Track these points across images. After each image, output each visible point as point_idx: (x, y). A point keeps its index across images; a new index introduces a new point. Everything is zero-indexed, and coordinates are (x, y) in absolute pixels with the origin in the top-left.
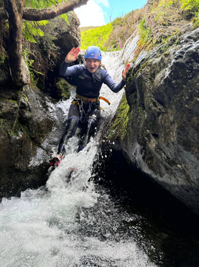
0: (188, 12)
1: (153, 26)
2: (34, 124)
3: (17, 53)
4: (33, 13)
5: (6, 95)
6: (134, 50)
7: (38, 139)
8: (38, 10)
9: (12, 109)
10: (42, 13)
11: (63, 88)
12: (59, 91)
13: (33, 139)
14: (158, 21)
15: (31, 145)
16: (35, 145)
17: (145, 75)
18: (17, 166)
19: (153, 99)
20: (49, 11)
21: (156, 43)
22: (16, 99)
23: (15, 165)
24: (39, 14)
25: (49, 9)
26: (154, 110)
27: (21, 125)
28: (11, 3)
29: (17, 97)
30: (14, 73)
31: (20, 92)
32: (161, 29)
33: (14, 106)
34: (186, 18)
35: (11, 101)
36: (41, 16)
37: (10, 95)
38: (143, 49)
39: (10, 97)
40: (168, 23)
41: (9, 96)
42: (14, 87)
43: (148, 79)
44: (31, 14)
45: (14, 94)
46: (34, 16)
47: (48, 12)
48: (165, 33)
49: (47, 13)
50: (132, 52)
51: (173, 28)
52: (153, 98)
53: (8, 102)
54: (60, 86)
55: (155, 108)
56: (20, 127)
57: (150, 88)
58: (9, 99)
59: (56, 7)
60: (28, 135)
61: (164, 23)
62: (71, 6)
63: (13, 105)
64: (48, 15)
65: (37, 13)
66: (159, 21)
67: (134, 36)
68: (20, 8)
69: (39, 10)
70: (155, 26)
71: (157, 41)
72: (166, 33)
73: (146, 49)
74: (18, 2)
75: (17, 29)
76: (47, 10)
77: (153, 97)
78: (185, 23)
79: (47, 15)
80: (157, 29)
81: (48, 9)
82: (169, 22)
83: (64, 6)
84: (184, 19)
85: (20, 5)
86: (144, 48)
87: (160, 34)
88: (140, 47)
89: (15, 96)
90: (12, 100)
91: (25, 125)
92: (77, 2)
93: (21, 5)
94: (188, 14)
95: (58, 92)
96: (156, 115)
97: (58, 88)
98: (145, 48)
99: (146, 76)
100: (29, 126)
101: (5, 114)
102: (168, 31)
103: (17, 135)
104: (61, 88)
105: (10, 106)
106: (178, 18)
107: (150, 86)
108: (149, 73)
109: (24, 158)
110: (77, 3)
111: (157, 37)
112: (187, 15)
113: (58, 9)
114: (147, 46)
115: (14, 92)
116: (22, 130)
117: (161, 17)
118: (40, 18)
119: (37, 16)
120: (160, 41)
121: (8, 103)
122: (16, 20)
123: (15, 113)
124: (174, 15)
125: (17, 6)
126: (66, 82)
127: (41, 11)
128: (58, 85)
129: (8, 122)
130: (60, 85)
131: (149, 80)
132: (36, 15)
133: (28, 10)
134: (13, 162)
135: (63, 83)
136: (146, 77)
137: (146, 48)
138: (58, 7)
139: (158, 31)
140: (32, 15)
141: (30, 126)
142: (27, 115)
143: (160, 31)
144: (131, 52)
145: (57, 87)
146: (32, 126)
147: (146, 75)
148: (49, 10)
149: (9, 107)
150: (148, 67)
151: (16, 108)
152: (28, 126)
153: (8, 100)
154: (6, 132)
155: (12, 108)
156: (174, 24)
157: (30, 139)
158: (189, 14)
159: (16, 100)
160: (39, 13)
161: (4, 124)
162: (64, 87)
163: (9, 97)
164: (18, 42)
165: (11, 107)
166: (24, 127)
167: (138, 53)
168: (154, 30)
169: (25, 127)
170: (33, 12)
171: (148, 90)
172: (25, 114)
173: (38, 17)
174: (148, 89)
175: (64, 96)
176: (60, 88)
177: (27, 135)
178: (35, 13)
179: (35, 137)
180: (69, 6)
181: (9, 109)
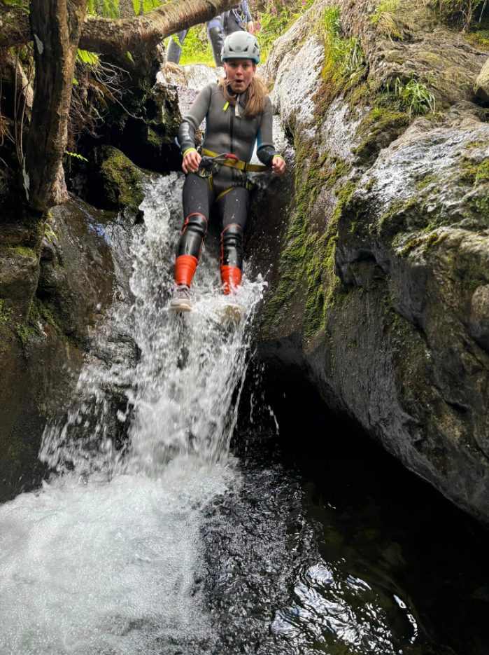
0: (452, 5)
1: (368, 38)
2: (71, 297)
3: (58, 144)
4: (102, 34)
5: (8, 236)
6: (311, 92)
7: (81, 331)
8: (113, 24)
9: (25, 273)
10: (126, 34)
11: (123, 180)
12: (112, 186)
13: (70, 335)
14: (379, 25)
15: (67, 349)
16: (76, 347)
17: (439, 269)
18: (42, 411)
19: (463, 335)
20: (143, 29)
21: (379, 90)
22: (31, 243)
23: (37, 410)
24: (118, 36)
25: (143, 24)
26: (465, 361)
27: (41, 303)
28: (58, 23)
29: (35, 239)
30: (38, 187)
31: (42, 224)
32: (390, 52)
33: (29, 263)
34: (446, 20)
35: (21, 250)
36: (123, 42)
37: (19, 236)
38: (339, 94)
39: (19, 241)
40: (405, 33)
41: (15, 238)
42: (24, 212)
43: (446, 280)
44: (95, 37)
45: (27, 231)
46: (104, 41)
47: (140, 30)
48: (401, 65)
49: (139, 35)
50: (306, 96)
51: (420, 53)
52: (462, 332)
53: (14, 253)
54: (115, 174)
55: (469, 357)
56: (39, 309)
57: (452, 302)
58: (14, 245)
59: (163, 17)
60: (59, 325)
61: (396, 33)
62: (199, 13)
63: (26, 260)
64: (142, 41)
65: (112, 33)
66: (382, 25)
67: (300, 38)
68: (76, 28)
69: (117, 26)
70: (374, 39)
71: (382, 87)
72: (403, 65)
73: (347, 99)
74: (72, 13)
75: (63, 84)
76: (140, 26)
77: (463, 330)
78: (445, 36)
79: (140, 40)
80: (380, 50)
81: (140, 23)
82: (407, 31)
83: (182, 15)
84: (442, 22)
85: (77, 20)
86: (342, 95)
87: (389, 68)
88: (329, 86)
89: (31, 237)
90: (22, 246)
91: (49, 302)
92: (217, 5)
93: (79, 20)
94: (450, 9)
95: (108, 189)
96: (469, 370)
97: (110, 178)
98: (346, 95)
99: (443, 272)
100: (59, 303)
101: (9, 285)
102: (409, 62)
103: (36, 333)
104: (117, 180)
105: (18, 265)
106: (428, 18)
107: (452, 297)
108: (451, 267)
109: (56, 386)
110: (215, 5)
111: (382, 74)
112: (449, 12)
113: (167, 23)
114: (350, 90)
115: (27, 227)
116: (46, 315)
117: (387, 15)
118: (120, 48)
119: (113, 42)
120: (390, 86)
121: (12, 257)
122: (64, 62)
123: (31, 280)
124: (416, 11)
125: (69, 26)
126: (130, 163)
127: (122, 28)
128: (109, 170)
129: (15, 305)
130: (113, 171)
131: (449, 282)
132: (109, 38)
133: (86, 24)
134: (34, 404)
135: (120, 165)
136: (441, 274)
137: (349, 94)
138: (168, 17)
139: (383, 56)
140: (98, 39)
141: (63, 303)
142: (56, 276)
143: (389, 57)
144: (302, 95)
145: (105, 175)
146: (68, 303)
147: (443, 270)
148: (146, 25)
149: (16, 267)
150: (448, 252)
151: (33, 268)
152: (57, 304)
153: (14, 247)
154: (12, 333)
155: (25, 270)
156: (420, 38)
157: (64, 337)
158: (452, 10)
159: (32, 247)
160: (116, 34)
161: (6, 311)
162: (124, 177)
163: (15, 240)
164: (62, 117)
165: (23, 266)
166: (47, 308)
167: (325, 105)
168: (371, 50)
169: (50, 306)
170: (102, 30)
171: (445, 308)
172: (51, 276)
173: (113, 46)
174: (447, 305)
175: (128, 204)
176: (113, 179)
177: (57, 327)
178: (106, 35)
179: (76, 327)
180: (196, 15)
181: (19, 274)
